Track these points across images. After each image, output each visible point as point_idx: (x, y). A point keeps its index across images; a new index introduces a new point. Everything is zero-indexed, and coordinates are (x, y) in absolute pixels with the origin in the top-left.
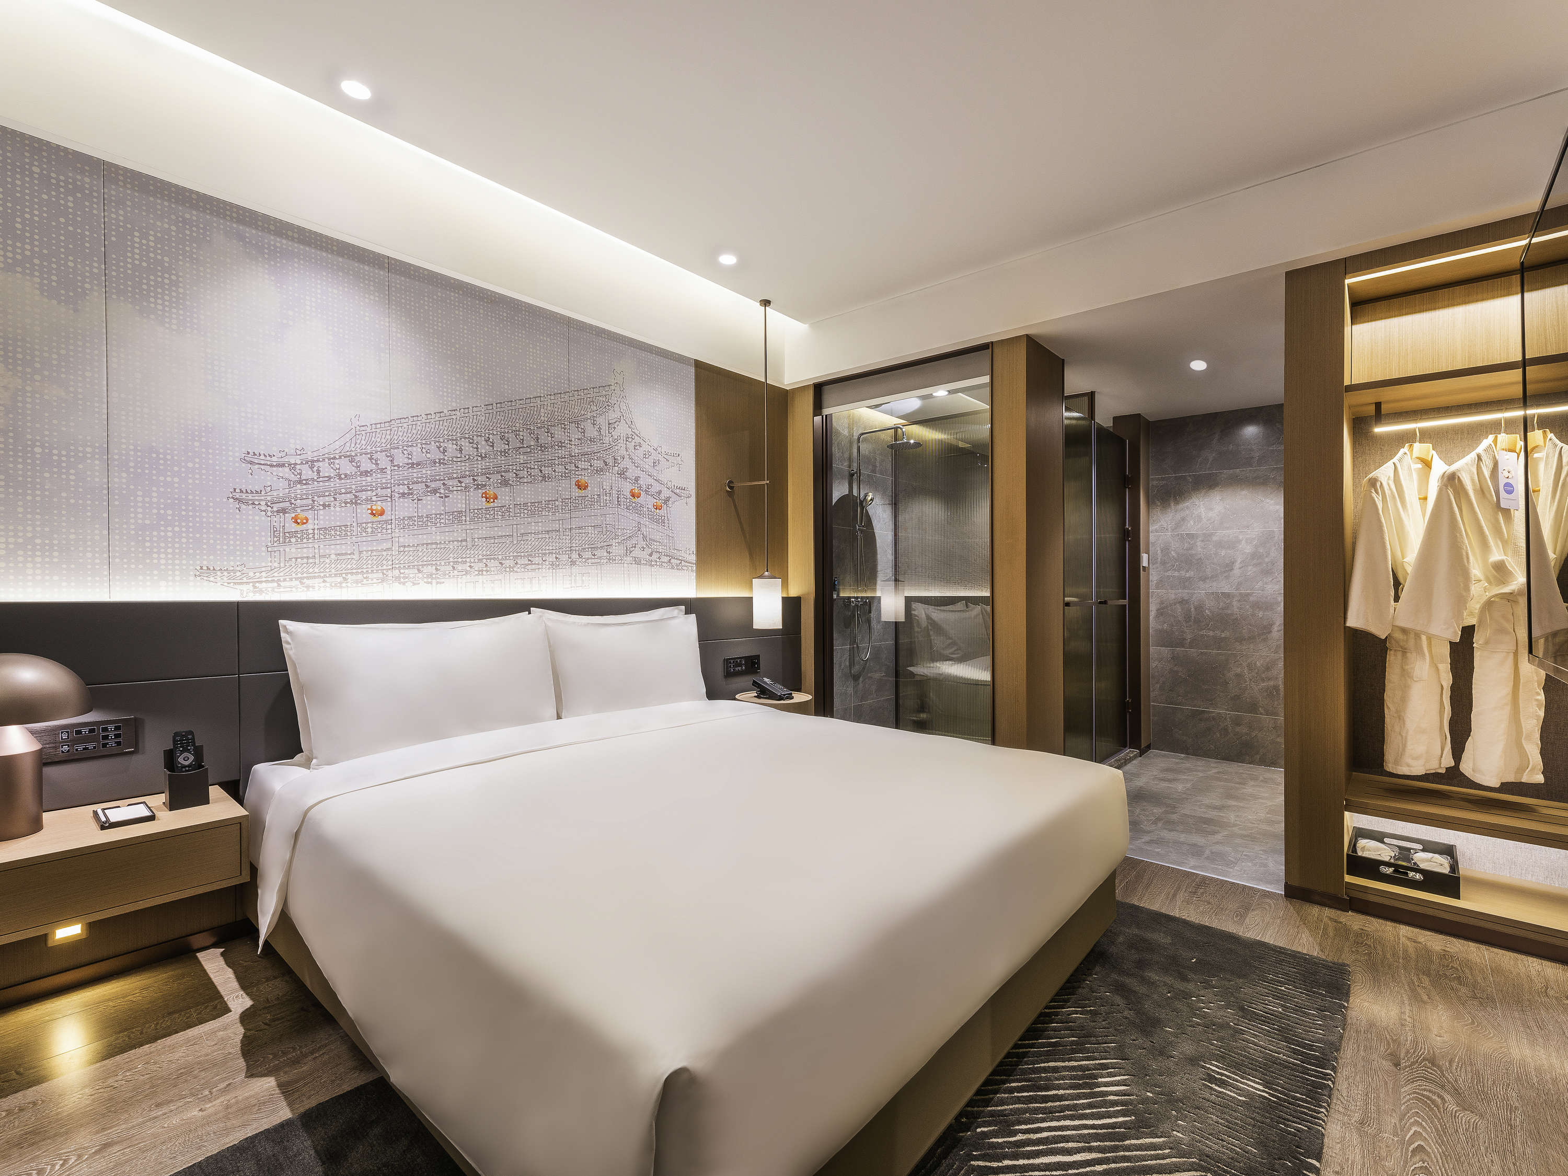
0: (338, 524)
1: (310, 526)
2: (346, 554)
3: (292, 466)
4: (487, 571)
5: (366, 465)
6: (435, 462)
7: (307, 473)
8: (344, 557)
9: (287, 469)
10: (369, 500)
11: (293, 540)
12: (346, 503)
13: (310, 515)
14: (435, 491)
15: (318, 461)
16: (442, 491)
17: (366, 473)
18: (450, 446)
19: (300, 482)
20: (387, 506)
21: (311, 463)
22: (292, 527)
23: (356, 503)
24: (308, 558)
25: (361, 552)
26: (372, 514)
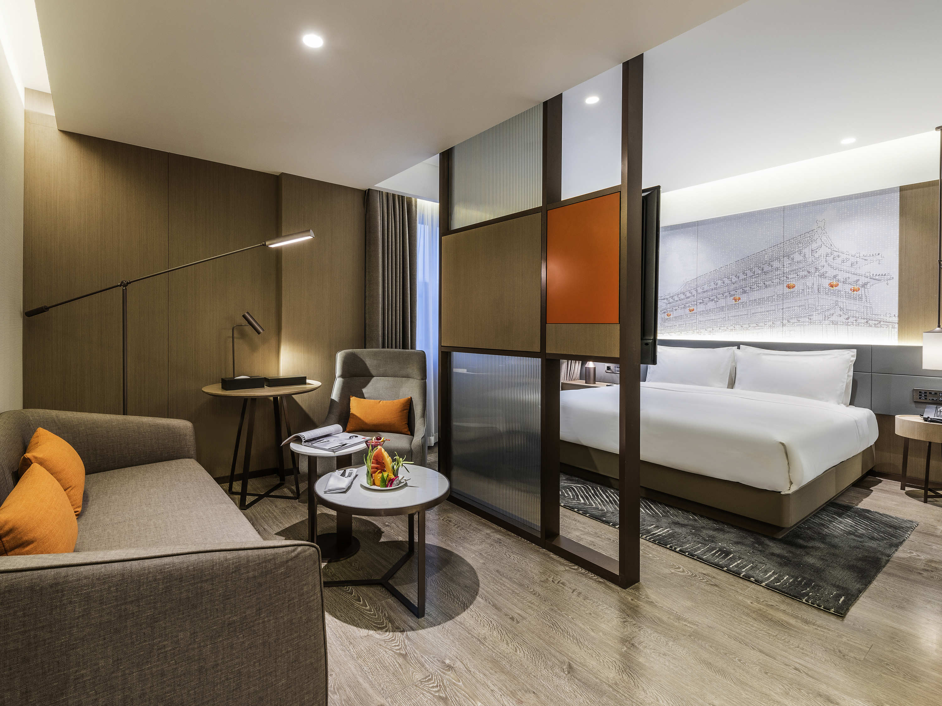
0: (679, 315)
1: (671, 316)
2: (681, 325)
3: (667, 299)
4: (735, 330)
5: (688, 294)
6: (713, 289)
7: (671, 300)
8: (681, 326)
9: (666, 300)
10: (689, 306)
11: (667, 321)
12: (682, 308)
13: (671, 313)
14: (712, 300)
15: (674, 296)
16: (716, 300)
17: (688, 297)
18: (719, 282)
19: (669, 303)
20: (695, 308)
21: (672, 297)
22: (667, 317)
23: (685, 308)
24: (671, 326)
25: (686, 324)
26: (690, 311)
